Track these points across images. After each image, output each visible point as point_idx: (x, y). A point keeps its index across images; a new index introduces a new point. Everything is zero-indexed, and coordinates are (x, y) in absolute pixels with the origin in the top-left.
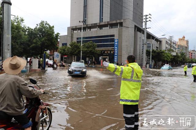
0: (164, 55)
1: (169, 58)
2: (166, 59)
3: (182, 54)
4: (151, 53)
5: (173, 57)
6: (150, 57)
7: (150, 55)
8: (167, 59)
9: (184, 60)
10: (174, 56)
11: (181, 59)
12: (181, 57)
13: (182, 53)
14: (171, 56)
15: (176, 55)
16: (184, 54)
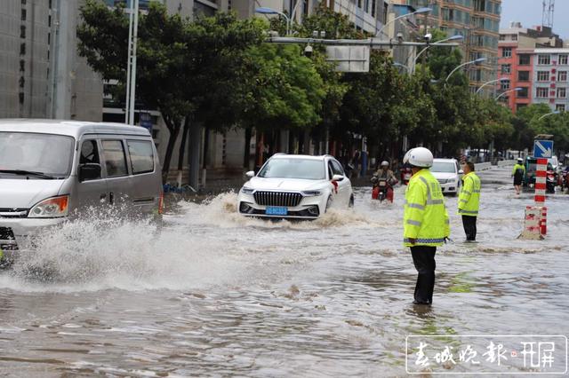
0: (253, 69)
1: (310, 100)
2: (274, 105)
3: (440, 61)
4: (133, 44)
5: (342, 90)
6: (123, 78)
7: (123, 63)
8: (287, 110)
9: (445, 115)
10: (350, 77)
11: (424, 112)
12: (426, 88)
13: (442, 51)
14: (326, 75)
15: (365, 68)
16: (450, 67)
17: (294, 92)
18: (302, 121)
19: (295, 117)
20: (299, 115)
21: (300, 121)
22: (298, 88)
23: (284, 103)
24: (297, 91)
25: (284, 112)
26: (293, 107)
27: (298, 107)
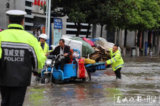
1: (154, 17)
17: (146, 13)
18: (150, 26)
19: (146, 24)
20: (149, 23)
21: (149, 26)
22: (148, 11)
23: (141, 18)
24: (148, 13)
25: (141, 22)
26: (145, 20)
27: (148, 20)
